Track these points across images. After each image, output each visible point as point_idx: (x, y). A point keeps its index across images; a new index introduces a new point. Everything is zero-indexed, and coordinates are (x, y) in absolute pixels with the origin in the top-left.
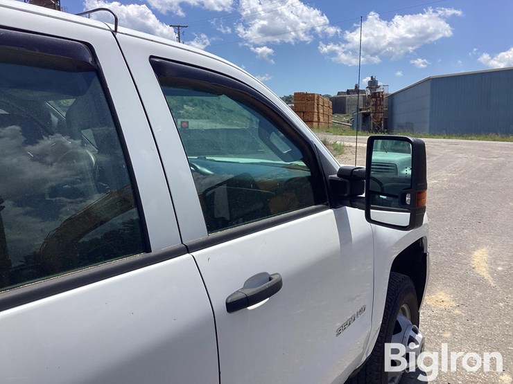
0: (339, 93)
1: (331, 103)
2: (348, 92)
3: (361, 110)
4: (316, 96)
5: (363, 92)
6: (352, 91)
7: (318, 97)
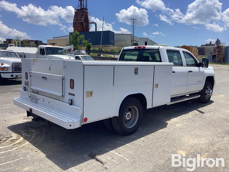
0: (202, 45)
1: (198, 50)
2: (206, 45)
3: (212, 53)
4: (191, 47)
5: (214, 45)
6: (208, 44)
7: (192, 48)
